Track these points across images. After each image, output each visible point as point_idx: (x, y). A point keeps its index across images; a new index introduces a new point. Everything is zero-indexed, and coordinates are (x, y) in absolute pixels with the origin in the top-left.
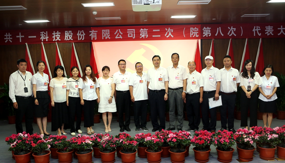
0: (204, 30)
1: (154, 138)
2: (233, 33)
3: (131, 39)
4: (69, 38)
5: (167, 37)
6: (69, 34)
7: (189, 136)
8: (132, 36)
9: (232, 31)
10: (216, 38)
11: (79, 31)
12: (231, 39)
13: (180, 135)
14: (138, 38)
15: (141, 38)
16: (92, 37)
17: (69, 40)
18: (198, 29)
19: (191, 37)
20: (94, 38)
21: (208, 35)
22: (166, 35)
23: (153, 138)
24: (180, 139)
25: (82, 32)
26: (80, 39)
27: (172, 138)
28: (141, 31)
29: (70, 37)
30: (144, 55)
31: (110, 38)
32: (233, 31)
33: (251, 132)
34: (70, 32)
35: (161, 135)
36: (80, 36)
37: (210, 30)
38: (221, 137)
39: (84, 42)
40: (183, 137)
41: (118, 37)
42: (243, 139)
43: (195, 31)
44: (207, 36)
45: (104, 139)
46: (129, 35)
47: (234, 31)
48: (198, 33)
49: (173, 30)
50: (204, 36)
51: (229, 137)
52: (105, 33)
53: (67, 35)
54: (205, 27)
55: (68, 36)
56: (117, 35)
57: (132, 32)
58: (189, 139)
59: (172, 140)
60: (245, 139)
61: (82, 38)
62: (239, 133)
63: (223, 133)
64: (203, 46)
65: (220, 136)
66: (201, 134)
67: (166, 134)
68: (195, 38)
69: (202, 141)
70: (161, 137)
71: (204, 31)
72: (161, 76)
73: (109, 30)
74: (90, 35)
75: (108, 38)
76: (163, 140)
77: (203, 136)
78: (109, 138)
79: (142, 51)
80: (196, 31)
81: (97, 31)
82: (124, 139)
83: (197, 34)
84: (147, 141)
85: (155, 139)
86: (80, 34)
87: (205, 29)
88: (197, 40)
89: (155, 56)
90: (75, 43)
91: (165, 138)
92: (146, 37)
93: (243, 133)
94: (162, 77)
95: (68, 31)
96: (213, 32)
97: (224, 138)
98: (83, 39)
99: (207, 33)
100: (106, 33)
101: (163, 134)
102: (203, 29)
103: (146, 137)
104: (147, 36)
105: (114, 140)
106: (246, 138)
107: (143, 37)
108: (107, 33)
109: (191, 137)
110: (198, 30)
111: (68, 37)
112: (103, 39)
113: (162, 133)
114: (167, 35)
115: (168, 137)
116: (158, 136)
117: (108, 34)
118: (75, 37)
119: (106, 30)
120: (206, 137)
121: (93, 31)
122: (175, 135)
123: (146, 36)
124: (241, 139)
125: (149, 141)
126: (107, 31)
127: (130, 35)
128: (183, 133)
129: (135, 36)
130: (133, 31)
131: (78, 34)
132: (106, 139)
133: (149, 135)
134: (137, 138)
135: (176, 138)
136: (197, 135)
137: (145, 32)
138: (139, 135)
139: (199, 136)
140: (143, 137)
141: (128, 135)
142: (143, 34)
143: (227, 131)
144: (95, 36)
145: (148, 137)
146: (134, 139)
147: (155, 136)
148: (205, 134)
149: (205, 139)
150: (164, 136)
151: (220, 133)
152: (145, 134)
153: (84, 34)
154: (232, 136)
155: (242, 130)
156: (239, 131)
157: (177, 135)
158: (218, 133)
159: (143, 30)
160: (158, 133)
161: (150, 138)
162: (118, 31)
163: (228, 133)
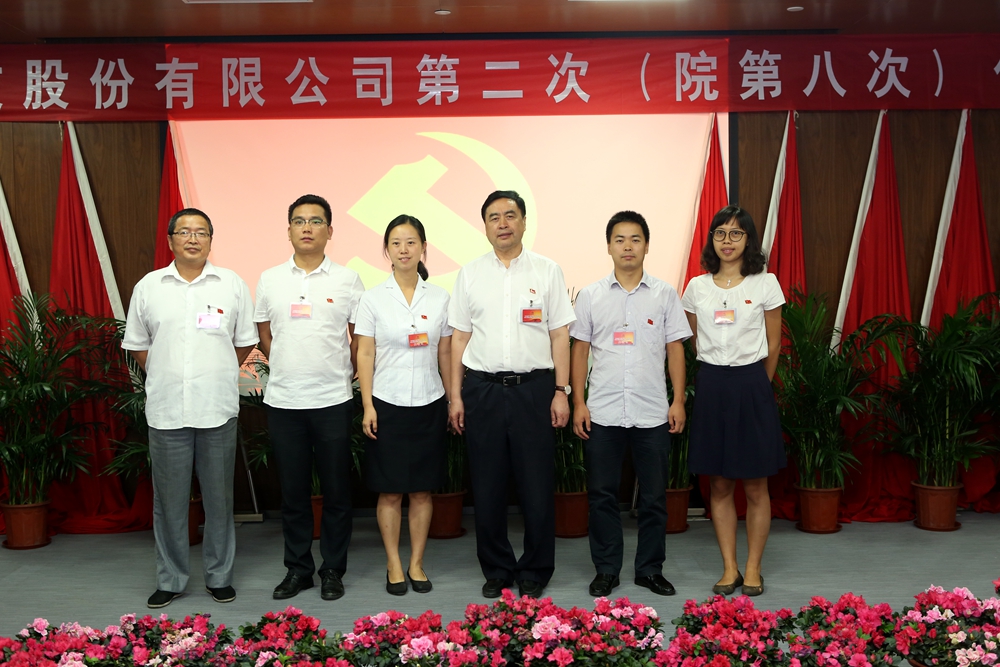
0: (748, 64)
1: (449, 646)
2: (893, 79)
3: (372, 109)
4: (45, 97)
5: (559, 98)
6: (46, 76)
7: (646, 630)
8: (377, 94)
9: (889, 70)
10: (806, 106)
11: (101, 63)
12: (882, 113)
13: (594, 629)
14: (408, 104)
15: (421, 101)
16: (170, 95)
17: (46, 105)
18: (713, 61)
19: (679, 98)
20: (178, 101)
21: (768, 90)
22: (550, 89)
23: (444, 646)
24: (596, 648)
25: (117, 67)
26: (107, 105)
27: (551, 645)
28: (425, 68)
29: (55, 90)
30: (438, 191)
31: (261, 101)
32: (892, 70)
33: (994, 611)
34: (54, 68)
35: (493, 627)
36: (106, 91)
37: (775, 68)
38: (828, 640)
39: (125, 122)
40: (608, 641)
41: (304, 94)
42: (946, 652)
43: (700, 69)
44: (761, 97)
45: (168, 650)
46: (359, 87)
47: (899, 74)
48: (714, 78)
49: (586, 64)
50: (745, 96)
51: (867, 637)
52: (237, 73)
53: (38, 84)
54: (749, 52)
55: (45, 84)
56: (302, 87)
57: (380, 72)
58: (648, 648)
59: (550, 658)
60: (960, 653)
61: (119, 98)
62: (924, 614)
63: (840, 615)
64: (742, 148)
65: (822, 634)
66: (718, 618)
67: (521, 617)
68: (701, 106)
69: (719, 660)
70: (490, 634)
71: (746, 69)
72: (533, 297)
73: (256, 61)
74: (159, 86)
75: (253, 100)
76: (499, 652)
77: (725, 631)
78: (199, 640)
79: (431, 169)
80: (707, 69)
81: (194, 66)
82: (281, 650)
83: (713, 86)
84: (412, 659)
85: (455, 650)
86: (106, 80)
87: (752, 63)
88: (712, 115)
89: (496, 196)
90: (80, 122)
91: (513, 642)
92: (451, 99)
93: (949, 613)
94: (538, 302)
95: (44, 58)
96: (793, 74)
97: (844, 644)
98: (121, 105)
99: (761, 80)
100: (242, 75)
101: (506, 620)
102: (742, 63)
103: (407, 637)
104: (456, 92)
105: (224, 655)
106: (965, 645)
107: (433, 99)
108: (246, 74)
109: (660, 639)
110: (714, 67)
111: (44, 90)
112: (226, 104)
113: (502, 615)
114: (557, 91)
115: (527, 637)
116: (477, 631)
117: (251, 79)
118: (79, 92)
119: (244, 61)
120: (743, 637)
121: (175, 65)
122: (566, 629)
123: (451, 93)
124: (935, 652)
125: (420, 660)
126: (246, 66)
127: (368, 88)
128: (616, 612)
129: (394, 92)
130: (383, 66)
131: (96, 79)
132: (182, 650)
133: (427, 625)
134: (358, 644)
135: (572, 647)
136: (692, 623)
137: (445, 73)
138: (374, 621)
139: (704, 628)
140: (395, 633)
141: (309, 626)
142: (434, 85)
143: (862, 602)
144: (185, 89)
145: (416, 639)
146: (338, 646)
147: (460, 633)
148: (735, 619)
149: (735, 647)
150: (512, 628)
151: (822, 611)
152: (406, 620)
153: (129, 79)
154: (887, 631)
155: (941, 597)
156: (925, 603)
157: (579, 625)
158: (811, 614)
159: (434, 61)
160: (478, 610)
161: (427, 644)
162: (307, 68)
163: (865, 611)
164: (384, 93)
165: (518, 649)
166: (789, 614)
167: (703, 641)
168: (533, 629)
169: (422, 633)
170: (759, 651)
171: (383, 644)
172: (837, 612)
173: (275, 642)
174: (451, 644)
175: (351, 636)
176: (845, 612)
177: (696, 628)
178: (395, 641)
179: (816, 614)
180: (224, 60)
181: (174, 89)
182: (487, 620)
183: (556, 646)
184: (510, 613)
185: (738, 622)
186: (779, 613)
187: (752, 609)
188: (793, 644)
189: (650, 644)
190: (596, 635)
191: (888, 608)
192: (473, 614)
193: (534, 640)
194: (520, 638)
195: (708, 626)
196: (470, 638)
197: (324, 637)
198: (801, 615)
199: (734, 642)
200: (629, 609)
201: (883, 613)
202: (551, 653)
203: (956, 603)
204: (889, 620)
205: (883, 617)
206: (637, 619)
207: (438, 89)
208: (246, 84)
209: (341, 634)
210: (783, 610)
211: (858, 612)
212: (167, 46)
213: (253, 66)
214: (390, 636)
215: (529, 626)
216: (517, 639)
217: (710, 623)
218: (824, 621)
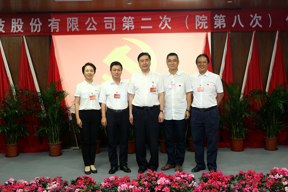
2: (257, 22)
3: (109, 32)
4: (17, 29)
5: (162, 28)
6: (17, 23)
7: (191, 181)
8: (111, 27)
11: (33, 19)
12: (254, 32)
13: (176, 181)
14: (119, 30)
15: (123, 29)
16: (52, 28)
17: (17, 31)
19: (197, 28)
20: (55, 30)
21: (222, 26)
22: (160, 26)
23: (130, 187)
24: (177, 187)
25: (37, 20)
26: (34, 31)
27: (163, 186)
28: (125, 20)
30: (128, 55)
31: (78, 30)
32: (257, 20)
34: (19, 21)
36: (34, 27)
37: (224, 19)
38: (246, 184)
39: (40, 36)
40: (180, 185)
41: (90, 28)
43: (202, 20)
44: (220, 28)
46: (106, 25)
47: (259, 21)
48: (207, 22)
50: (215, 27)
51: (258, 183)
52: (71, 22)
53: (15, 25)
54: (216, 15)
55: (17, 25)
56: (90, 26)
57: (112, 21)
58: (192, 187)
59: (163, 191)
60: (286, 188)
61: (38, 29)
63: (248, 176)
64: (215, 42)
65: (244, 182)
66: (212, 177)
67: (154, 178)
68: (203, 30)
69: (214, 191)
71: (216, 20)
72: (153, 84)
73: (77, 18)
74: (49, 26)
75: (76, 29)
76: (147, 188)
77: (215, 181)
78: (58, 185)
79: (126, 49)
80: (205, 20)
81: (59, 20)
86: (34, 24)
87: (217, 18)
88: (206, 33)
89: (142, 55)
90: (27, 36)
92: (132, 29)
93: (281, 176)
94: (155, 86)
98: (38, 31)
99: (220, 23)
100: (73, 22)
102: (214, 18)
103: (120, 184)
104: (133, 27)
105: (65, 189)
107: (127, 29)
108: (74, 22)
109: (195, 184)
110: (207, 19)
111: (17, 27)
112: (68, 31)
113: (148, 177)
114: (162, 26)
115: (156, 184)
119: (73, 18)
120: (220, 183)
121: (54, 20)
122: (168, 181)
124: (278, 187)
125: (124, 191)
126: (74, 20)
127: (108, 26)
128: (182, 176)
129: (116, 27)
130: (113, 20)
131: (31, 24)
132: (53, 188)
133: (126, 180)
134: (105, 186)
135: (170, 187)
136: (204, 179)
137: (130, 21)
138: (110, 179)
139: (208, 180)
140: (116, 183)
141: (91, 181)
142: (127, 25)
143: (255, 172)
144: (57, 27)
145: (122, 185)
146: (99, 187)
147: (136, 183)
148: (217, 178)
149: (218, 186)
150: (151, 181)
151: (243, 175)
152: (120, 179)
153: (41, 24)
154: (263, 181)
155: (278, 171)
156: (274, 173)
157: (171, 180)
158: (240, 176)
159: (127, 18)
160: (141, 176)
161: (126, 186)
162: (91, 21)
163: (256, 175)
164: (113, 27)
165: (153, 187)
166: (233, 176)
167: (208, 185)
168: (157, 181)
169: (124, 183)
170: (225, 188)
171: (113, 186)
172: (247, 175)
173: (80, 186)
174: (133, 186)
175: (103, 184)
176: (250, 175)
177: (206, 180)
178: (116, 185)
179: (241, 176)
180: (67, 18)
181: (53, 27)
182: (144, 179)
183: (165, 187)
184: (150, 176)
185: (218, 179)
186: (230, 176)
187: (222, 175)
188: (235, 185)
189: (192, 186)
190: (176, 183)
191: (263, 174)
192: (140, 177)
193: (158, 185)
194: (154, 184)
195: (210, 180)
196: (139, 184)
197: (95, 184)
198: (237, 176)
199: (218, 185)
200: (186, 175)
201: (261, 176)
202: (163, 189)
203: (283, 172)
204: (263, 178)
205: (261, 177)
206: (188, 178)
207: (128, 26)
208: (74, 25)
209: (100, 183)
210: (231, 175)
211: (254, 175)
212: (51, 14)
213: (76, 20)
214: (115, 183)
215: (156, 180)
216: (153, 184)
217: (210, 179)
218: (243, 178)
